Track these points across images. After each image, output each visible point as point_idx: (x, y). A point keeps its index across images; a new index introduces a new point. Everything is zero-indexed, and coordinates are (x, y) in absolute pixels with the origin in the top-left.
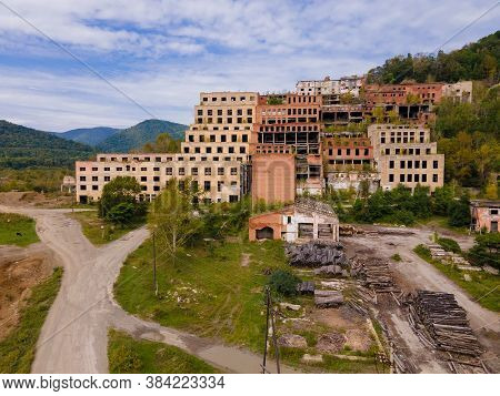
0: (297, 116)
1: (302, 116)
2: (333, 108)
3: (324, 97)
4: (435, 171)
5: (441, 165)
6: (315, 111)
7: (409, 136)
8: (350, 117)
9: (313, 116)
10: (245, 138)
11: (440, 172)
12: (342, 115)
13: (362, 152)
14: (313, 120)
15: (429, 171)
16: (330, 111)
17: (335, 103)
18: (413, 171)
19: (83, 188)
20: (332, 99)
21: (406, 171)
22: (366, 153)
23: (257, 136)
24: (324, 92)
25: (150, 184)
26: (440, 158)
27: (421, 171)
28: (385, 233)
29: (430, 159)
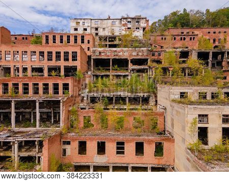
1: (53, 63)
2: (108, 53)
3: (100, 38)
8: (131, 66)
12: (122, 63)
17: (115, 46)
20: (111, 41)
22: (159, 150)
24: (101, 33)
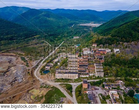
7: (100, 67)
8: (92, 59)
11: (103, 74)
13: (94, 68)
14: (86, 61)
15: (102, 74)
16: (89, 58)
18: (100, 74)
25: (66, 77)
26: (103, 73)
27: (101, 74)
28: (96, 89)
29: (102, 73)
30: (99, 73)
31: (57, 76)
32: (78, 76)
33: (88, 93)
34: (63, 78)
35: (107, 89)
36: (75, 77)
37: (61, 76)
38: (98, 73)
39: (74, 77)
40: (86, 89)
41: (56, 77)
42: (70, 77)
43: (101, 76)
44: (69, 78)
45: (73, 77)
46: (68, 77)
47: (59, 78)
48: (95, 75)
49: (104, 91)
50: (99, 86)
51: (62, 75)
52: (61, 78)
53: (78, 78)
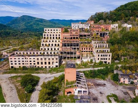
0: (73, 37)
1: (74, 37)
2: (83, 33)
3: (80, 29)
4: (109, 57)
5: (111, 56)
6: (78, 35)
7: (103, 46)
8: (87, 36)
9: (77, 37)
10: (59, 45)
11: (111, 57)
12: (85, 36)
13: (90, 49)
15: (108, 57)
16: (82, 34)
17: (83, 31)
18: (104, 57)
19: (12, 64)
21: (102, 57)
22: (92, 49)
23: (62, 44)
24: (80, 27)
25: (33, 63)
26: (111, 54)
27: (106, 57)
28: (99, 85)
29: (108, 54)
30: (102, 54)
31: (14, 63)
32: (58, 61)
33: (76, 94)
34: (27, 65)
35: (126, 85)
36: (51, 63)
37: (21, 63)
38: (100, 54)
39: (49, 63)
40: (72, 83)
41: (10, 63)
42: (42, 63)
43: (105, 61)
44: (40, 66)
45: (47, 63)
46: (36, 63)
47: (17, 66)
48: (94, 61)
49: (120, 88)
50: (104, 79)
51: (24, 60)
52: (22, 65)
53: (58, 64)
